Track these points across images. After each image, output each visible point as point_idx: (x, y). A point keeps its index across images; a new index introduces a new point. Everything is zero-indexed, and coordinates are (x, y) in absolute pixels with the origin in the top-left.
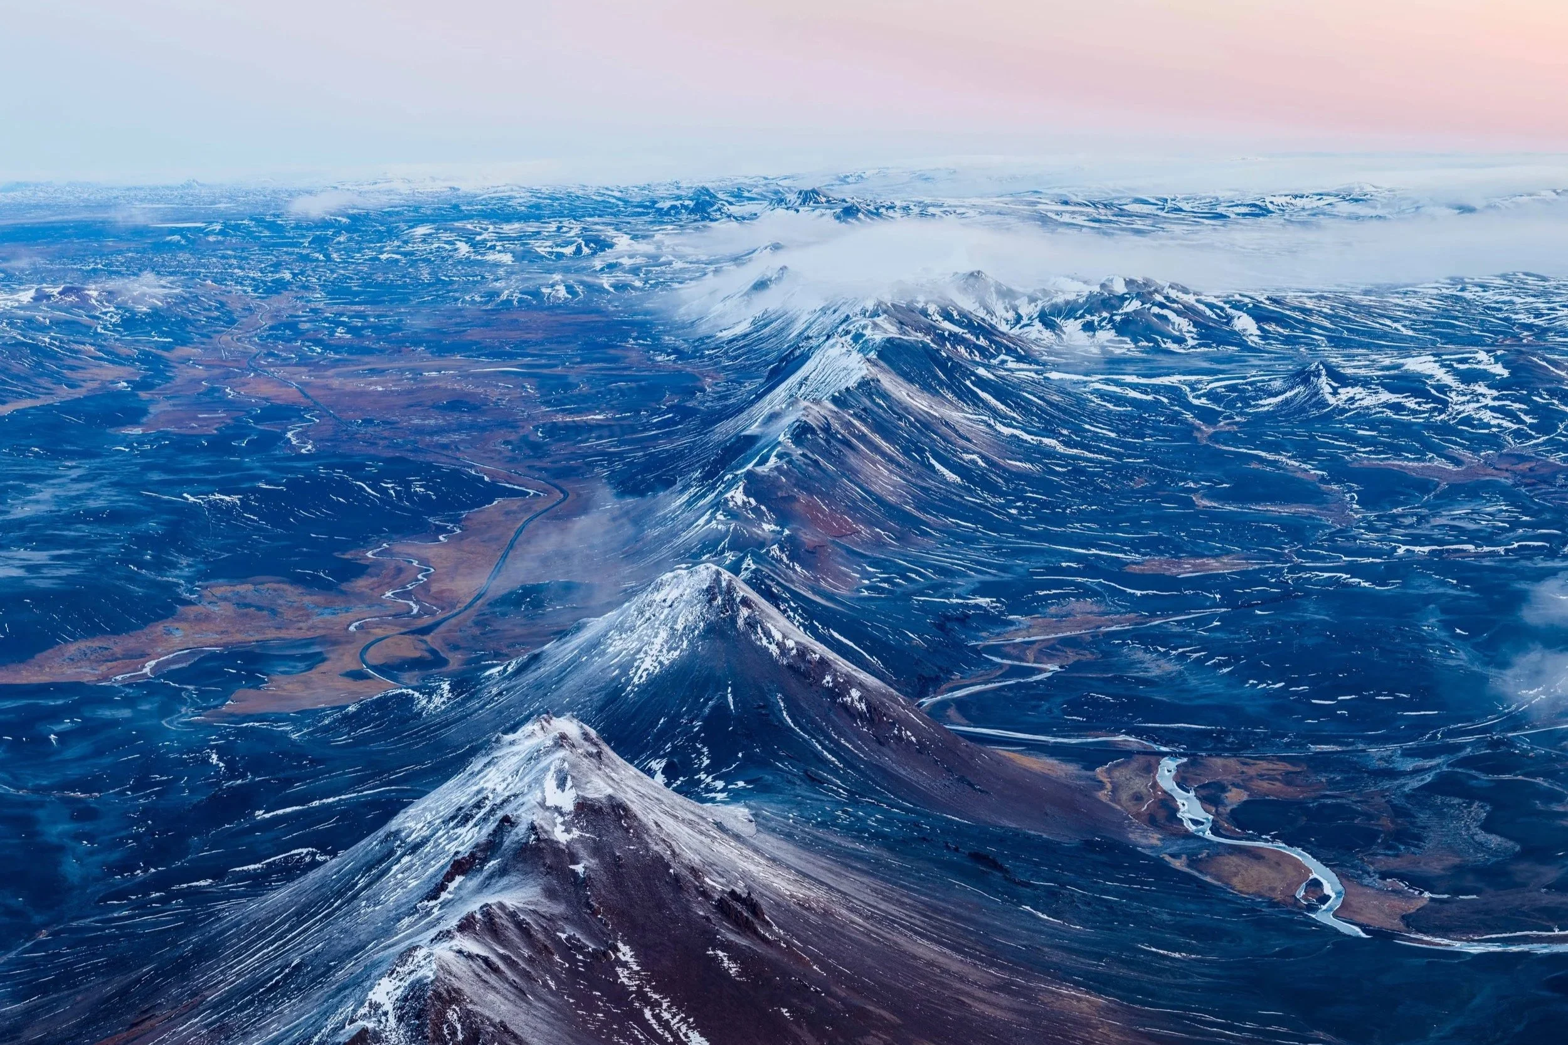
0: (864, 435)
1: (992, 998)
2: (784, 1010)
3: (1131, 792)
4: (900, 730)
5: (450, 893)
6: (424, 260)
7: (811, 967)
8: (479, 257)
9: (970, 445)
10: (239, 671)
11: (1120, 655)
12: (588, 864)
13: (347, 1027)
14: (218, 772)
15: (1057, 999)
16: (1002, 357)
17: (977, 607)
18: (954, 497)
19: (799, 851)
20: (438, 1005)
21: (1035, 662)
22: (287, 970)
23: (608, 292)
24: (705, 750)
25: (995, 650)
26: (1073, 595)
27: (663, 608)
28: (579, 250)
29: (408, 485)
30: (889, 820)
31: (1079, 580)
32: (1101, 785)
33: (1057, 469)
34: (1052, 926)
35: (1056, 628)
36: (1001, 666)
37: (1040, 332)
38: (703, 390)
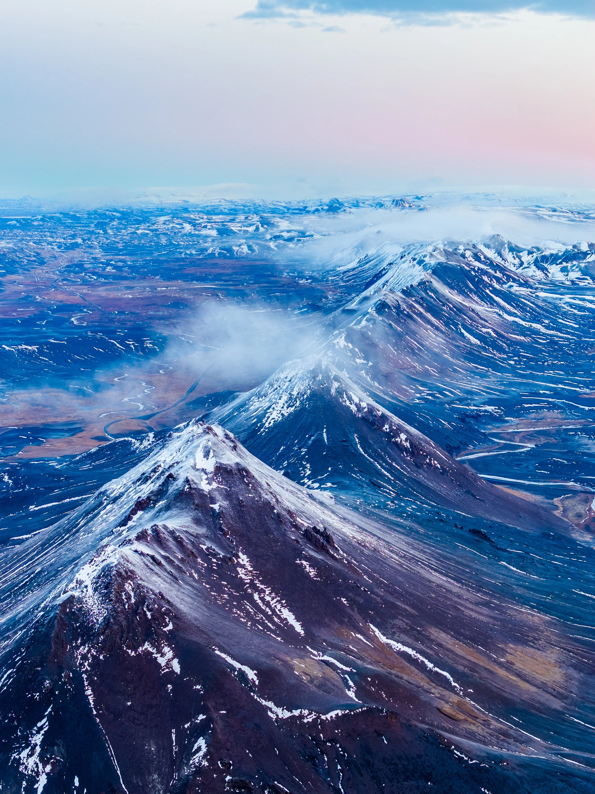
0: (421, 313)
1: (478, 609)
2: (343, 600)
3: (575, 512)
4: (430, 460)
5: (133, 522)
6: (163, 234)
7: (363, 576)
8: (197, 232)
9: (487, 324)
10: (28, 437)
11: (574, 441)
12: (222, 504)
13: (62, 595)
14: (7, 486)
15: (519, 614)
16: (510, 283)
17: (486, 411)
18: (475, 352)
19: (360, 517)
20: (119, 580)
21: (520, 442)
22: (32, 576)
23: (273, 250)
24: (308, 465)
25: (496, 435)
26: (546, 408)
27: (285, 382)
28: (257, 229)
29: (142, 343)
30: (420, 509)
31: (551, 400)
32: (557, 508)
33: (540, 341)
34: (519, 574)
35: (533, 425)
36: (498, 444)
37: (534, 271)
38: (326, 298)
